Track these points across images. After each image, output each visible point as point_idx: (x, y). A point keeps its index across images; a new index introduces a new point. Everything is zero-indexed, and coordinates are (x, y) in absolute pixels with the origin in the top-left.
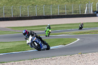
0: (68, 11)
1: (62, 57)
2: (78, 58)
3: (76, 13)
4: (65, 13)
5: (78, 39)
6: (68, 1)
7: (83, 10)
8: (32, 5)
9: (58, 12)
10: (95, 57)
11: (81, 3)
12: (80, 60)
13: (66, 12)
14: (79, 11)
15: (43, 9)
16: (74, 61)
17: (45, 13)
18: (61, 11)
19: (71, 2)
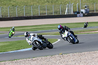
0: (49, 12)
1: (43, 57)
2: (59, 58)
3: (57, 13)
4: (45, 14)
5: (59, 40)
6: (48, 2)
7: (63, 11)
8: (13, 6)
9: (39, 12)
10: (76, 57)
11: (61, 3)
12: (61, 61)
13: (47, 13)
14: (59, 11)
15: (23, 9)
16: (55, 62)
17: (26, 14)
18: (42, 12)
19: (52, 3)
